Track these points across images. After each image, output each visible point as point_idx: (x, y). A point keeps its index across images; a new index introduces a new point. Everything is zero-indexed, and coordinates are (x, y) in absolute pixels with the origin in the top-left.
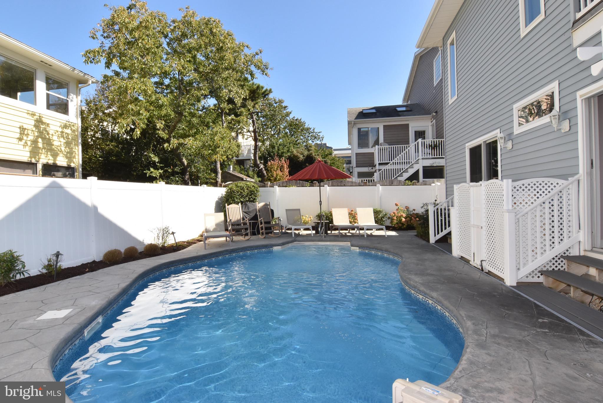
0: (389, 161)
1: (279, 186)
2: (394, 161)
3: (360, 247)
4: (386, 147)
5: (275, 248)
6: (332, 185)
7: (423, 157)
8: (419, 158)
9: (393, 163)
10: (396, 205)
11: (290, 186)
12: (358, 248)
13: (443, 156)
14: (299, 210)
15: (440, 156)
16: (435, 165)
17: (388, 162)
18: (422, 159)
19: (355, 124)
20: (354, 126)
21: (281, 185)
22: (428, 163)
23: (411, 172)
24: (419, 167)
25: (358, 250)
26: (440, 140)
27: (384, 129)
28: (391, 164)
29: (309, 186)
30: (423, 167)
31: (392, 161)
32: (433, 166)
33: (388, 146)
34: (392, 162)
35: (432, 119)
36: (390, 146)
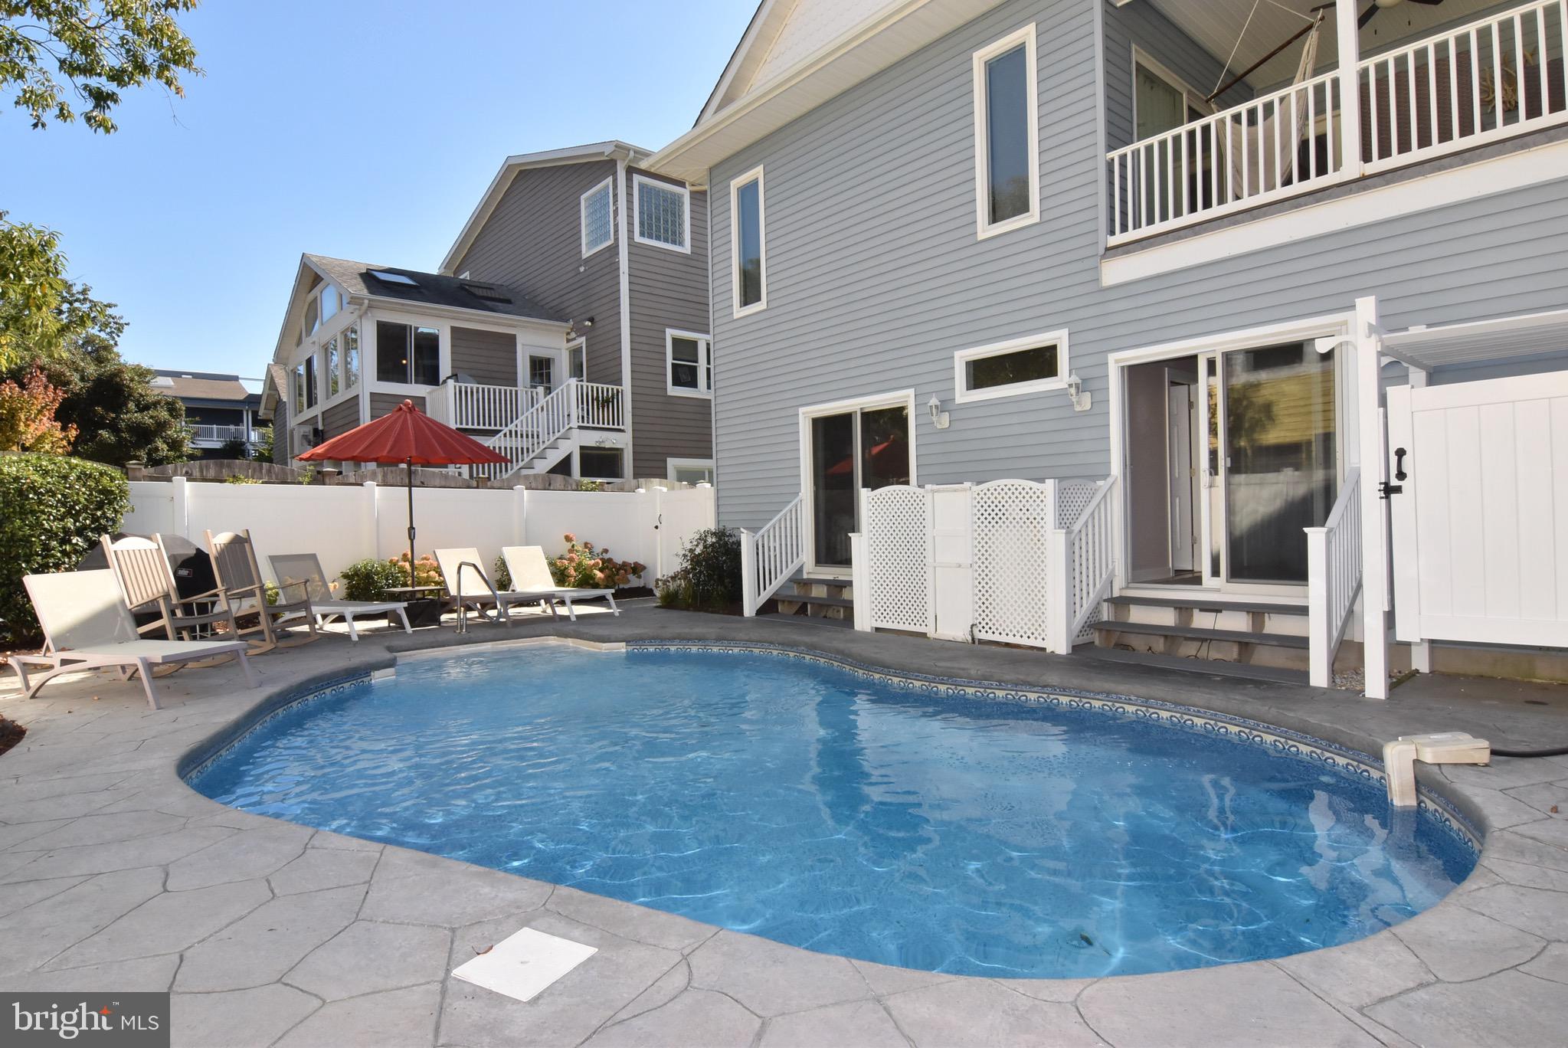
0: (501, 425)
1: (191, 478)
2: (512, 427)
3: (627, 641)
4: (469, 386)
5: (379, 677)
6: (384, 481)
7: (581, 424)
8: (570, 425)
9: (511, 432)
10: (568, 539)
11: (235, 479)
12: (624, 644)
13: (621, 427)
14: (313, 557)
15: (616, 427)
16: (607, 445)
17: (498, 428)
18: (580, 428)
19: (370, 307)
20: (366, 313)
21: (196, 473)
22: (592, 439)
23: (554, 458)
24: (571, 446)
25: (624, 650)
26: (615, 387)
27: (452, 338)
28: (505, 435)
29: (309, 484)
30: (582, 448)
31: (506, 426)
32: (604, 449)
33: (475, 386)
34: (506, 430)
35: (573, 335)
36: (481, 386)
